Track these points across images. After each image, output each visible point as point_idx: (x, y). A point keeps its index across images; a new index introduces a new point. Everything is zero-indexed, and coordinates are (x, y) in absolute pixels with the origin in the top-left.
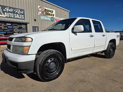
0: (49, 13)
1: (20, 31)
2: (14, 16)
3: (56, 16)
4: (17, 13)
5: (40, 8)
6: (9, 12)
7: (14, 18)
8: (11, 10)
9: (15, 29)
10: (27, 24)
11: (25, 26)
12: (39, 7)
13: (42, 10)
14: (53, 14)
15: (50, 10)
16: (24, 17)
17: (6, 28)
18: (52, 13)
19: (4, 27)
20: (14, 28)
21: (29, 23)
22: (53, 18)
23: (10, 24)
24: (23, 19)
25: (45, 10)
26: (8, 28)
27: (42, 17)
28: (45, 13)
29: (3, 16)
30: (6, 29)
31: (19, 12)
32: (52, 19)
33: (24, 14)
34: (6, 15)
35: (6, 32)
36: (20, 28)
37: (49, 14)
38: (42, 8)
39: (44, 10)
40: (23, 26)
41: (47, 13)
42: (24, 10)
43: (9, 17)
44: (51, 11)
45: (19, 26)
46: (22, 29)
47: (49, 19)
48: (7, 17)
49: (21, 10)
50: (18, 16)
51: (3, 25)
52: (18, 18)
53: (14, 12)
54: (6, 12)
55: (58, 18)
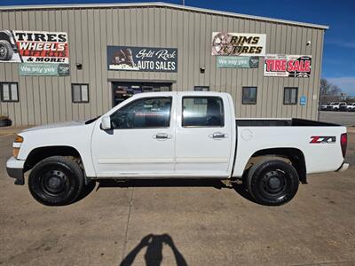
0: (245, 44)
2: (155, 66)
3: (268, 52)
4: (161, 60)
5: (219, 36)
6: (146, 59)
7: (155, 70)
8: (150, 54)
10: (171, 84)
12: (214, 34)
13: (224, 42)
14: (257, 46)
15: (248, 36)
16: (176, 65)
18: (254, 45)
21: (175, 82)
22: (257, 58)
23: (138, 87)
24: (173, 71)
25: (234, 38)
27: (222, 61)
28: (230, 49)
29: (135, 68)
31: (167, 55)
32: (255, 61)
33: (175, 60)
34: (141, 65)
37: (245, 50)
38: (223, 37)
39: (229, 39)
41: (237, 46)
42: (176, 50)
43: (146, 70)
44: (251, 38)
47: (245, 63)
48: (141, 70)
49: (170, 51)
50: (162, 66)
51: (125, 88)
52: (162, 71)
53: (154, 59)
54: (140, 59)
55: (276, 57)
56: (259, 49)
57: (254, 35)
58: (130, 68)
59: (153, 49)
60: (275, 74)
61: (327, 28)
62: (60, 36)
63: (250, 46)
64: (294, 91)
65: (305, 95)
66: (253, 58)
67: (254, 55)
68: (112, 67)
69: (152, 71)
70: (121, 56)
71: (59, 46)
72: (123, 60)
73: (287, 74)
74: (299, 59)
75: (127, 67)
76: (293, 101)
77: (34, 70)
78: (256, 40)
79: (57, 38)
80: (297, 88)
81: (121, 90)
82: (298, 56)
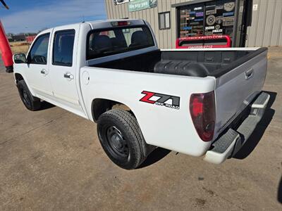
1: (218, 21)
9: (209, 17)
11: (233, 3)
17: (193, 18)
19: (191, 16)
20: (207, 16)
23: (200, 8)
26: (196, 18)
30: (193, 21)
36: (220, 13)
40: (228, 6)
45: (217, 8)
46: (224, 14)
51: (189, 12)
77: (136, 6)
81: (185, 14)
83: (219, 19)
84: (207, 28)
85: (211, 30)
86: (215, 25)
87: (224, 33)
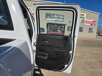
2: (58, 20)
3: (86, 18)
6: (56, 18)
7: (58, 21)
8: (57, 16)
9: (58, 28)
11: (64, 26)
14: (84, 17)
16: (63, 20)
19: (54, 27)
21: (66, 24)
22: (84, 20)
23: (56, 25)
24: (63, 22)
26: (55, 28)
29: (53, 20)
30: (54, 28)
31: (61, 17)
32: (83, 21)
33: (63, 18)
34: (54, 19)
35: (54, 29)
40: (63, 26)
42: (64, 16)
43: (56, 21)
45: (60, 26)
48: (54, 21)
49: (62, 16)
50: (60, 20)
51: (53, 25)
52: (60, 21)
53: (58, 18)
54: (54, 17)
55: (88, 20)
56: (84, 18)
57: (83, 14)
58: (51, 20)
59: (58, 15)
60: (87, 24)
61: (100, 14)
62: (33, 9)
63: (82, 16)
64: (91, 29)
65: (94, 30)
66: (82, 20)
67: (83, 19)
68: (47, 19)
69: (57, 21)
70: (49, 16)
71: (32, 12)
72: (50, 17)
73: (90, 25)
74: (93, 21)
75: (51, 19)
76: (91, 32)
78: (84, 15)
79: (32, 9)
80: (92, 29)
81: (52, 26)
82: (93, 20)
83: (61, 29)
84: (58, 31)
85: (59, 31)
86: (60, 30)
87: (62, 32)
